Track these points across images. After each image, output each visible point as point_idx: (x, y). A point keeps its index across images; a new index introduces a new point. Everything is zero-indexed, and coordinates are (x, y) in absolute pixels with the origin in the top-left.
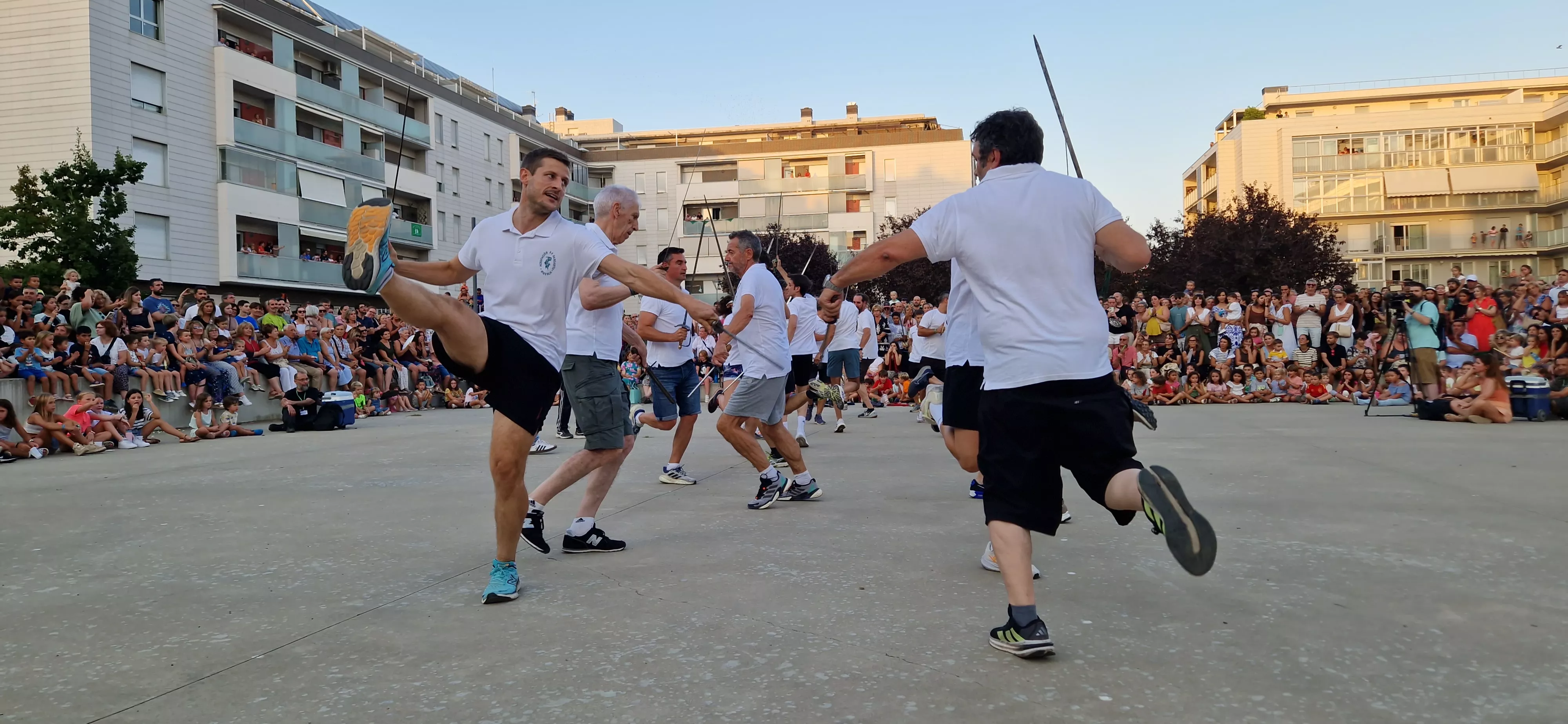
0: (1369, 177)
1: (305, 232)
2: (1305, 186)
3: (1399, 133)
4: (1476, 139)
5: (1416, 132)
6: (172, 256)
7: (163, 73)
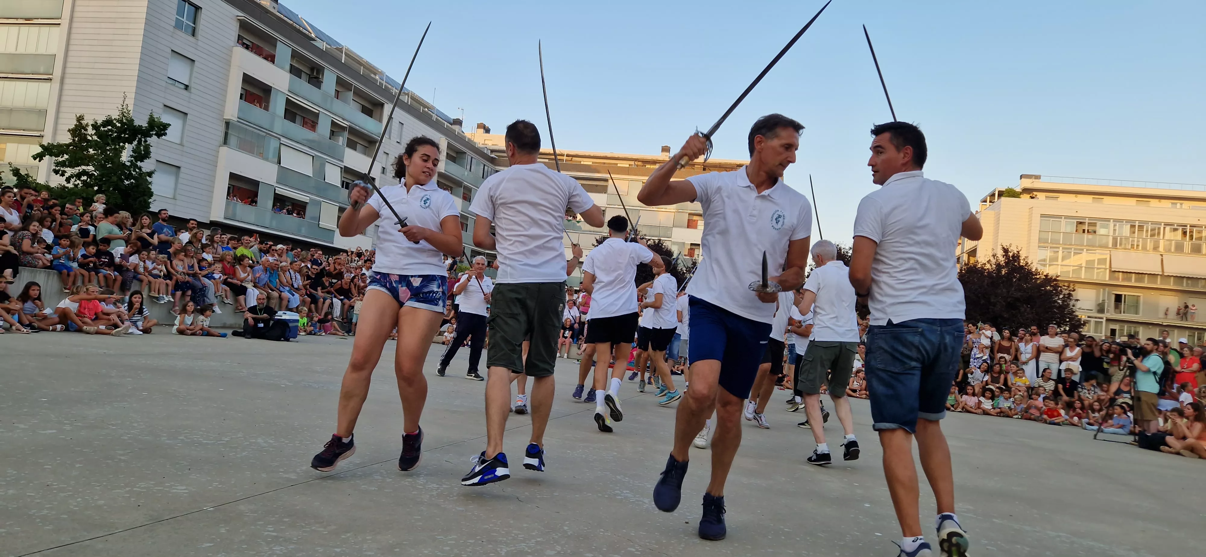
0: (1098, 253)
1: (279, 191)
2: (1047, 254)
3: (1126, 222)
4: (1186, 235)
5: (1139, 223)
6: (178, 197)
7: (193, 61)
